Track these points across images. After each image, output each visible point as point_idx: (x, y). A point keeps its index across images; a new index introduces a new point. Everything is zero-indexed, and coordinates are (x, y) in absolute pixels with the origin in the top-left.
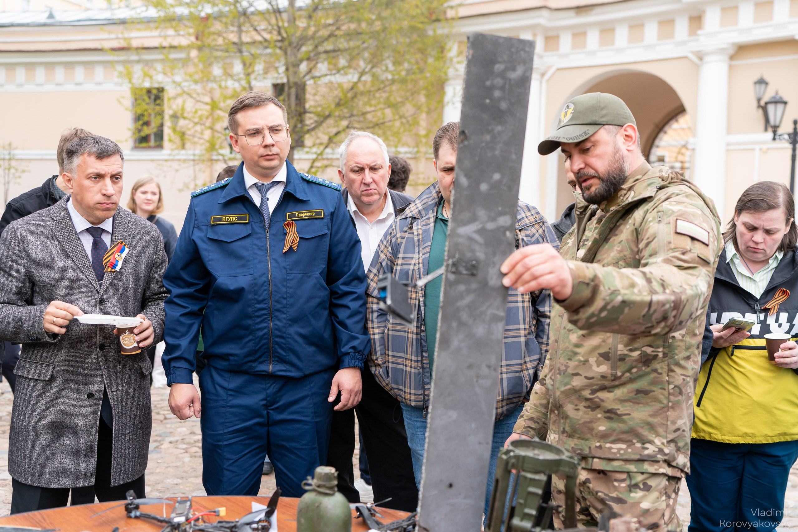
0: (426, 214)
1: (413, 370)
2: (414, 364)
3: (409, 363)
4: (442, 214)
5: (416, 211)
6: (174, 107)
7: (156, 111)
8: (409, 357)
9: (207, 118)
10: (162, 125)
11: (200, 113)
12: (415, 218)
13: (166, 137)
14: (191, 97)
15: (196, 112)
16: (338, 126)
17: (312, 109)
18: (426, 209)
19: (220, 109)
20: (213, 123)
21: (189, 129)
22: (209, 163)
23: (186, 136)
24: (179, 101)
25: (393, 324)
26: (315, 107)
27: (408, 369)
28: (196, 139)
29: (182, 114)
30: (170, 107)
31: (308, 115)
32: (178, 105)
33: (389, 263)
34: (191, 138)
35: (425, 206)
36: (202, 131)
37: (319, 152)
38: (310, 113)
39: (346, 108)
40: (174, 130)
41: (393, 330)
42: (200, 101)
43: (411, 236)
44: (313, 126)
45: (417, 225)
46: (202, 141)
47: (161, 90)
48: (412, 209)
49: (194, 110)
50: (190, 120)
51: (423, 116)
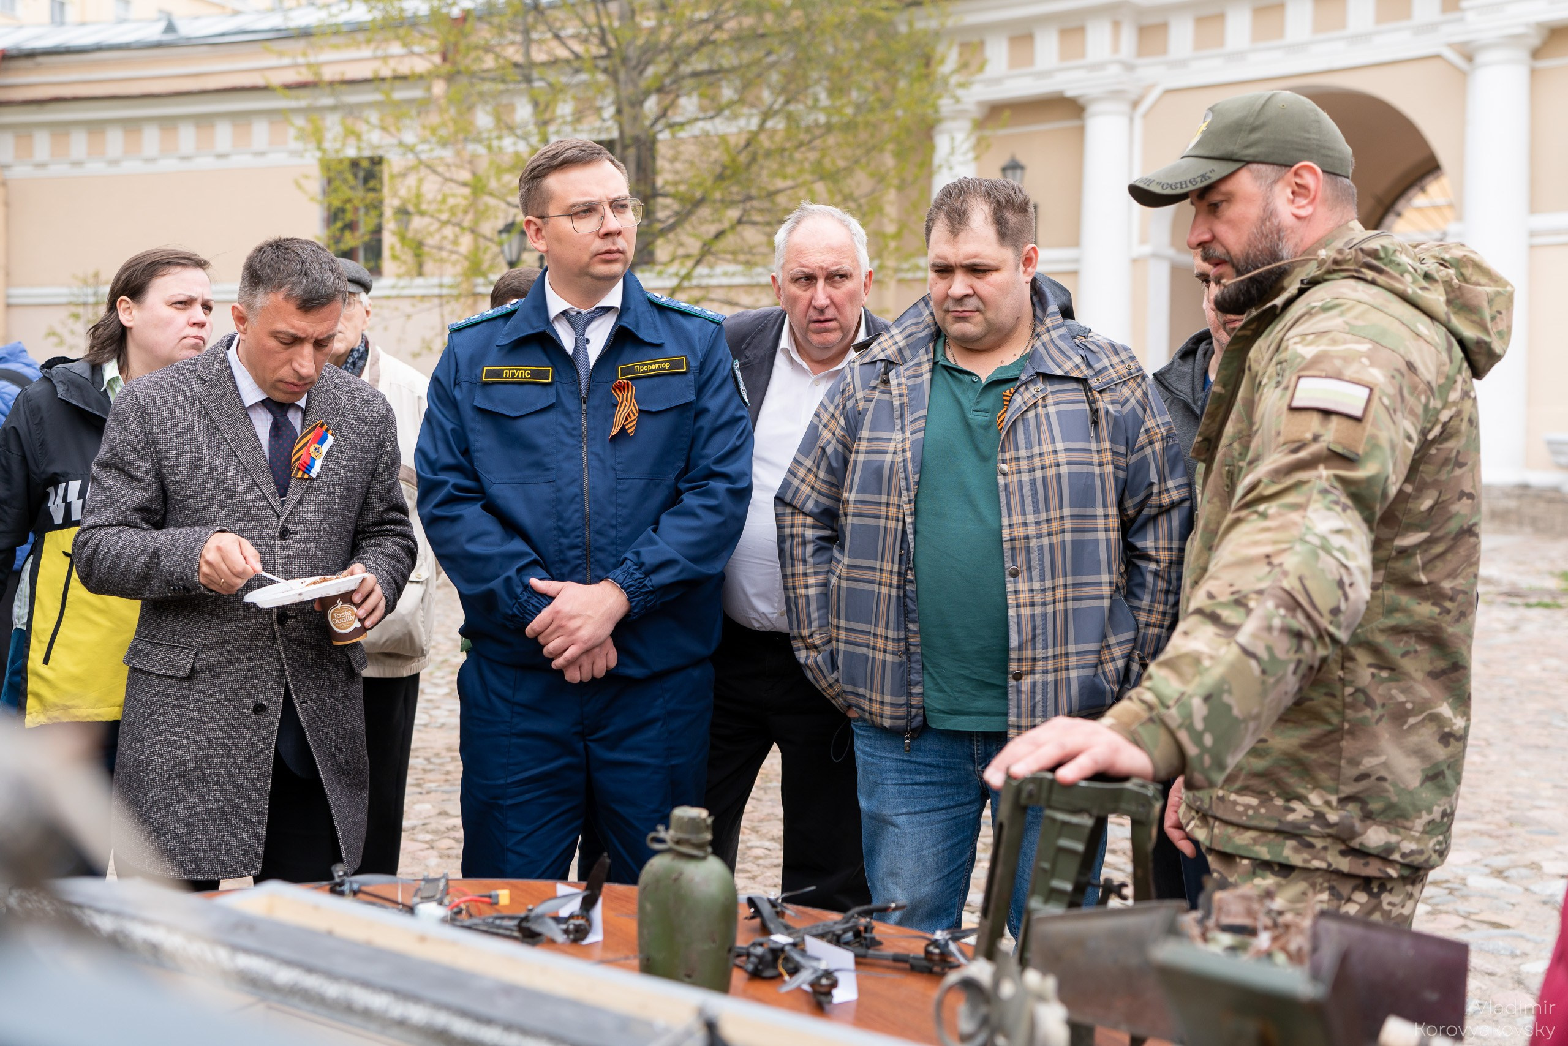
0: (914, 356)
1: (889, 658)
2: (890, 646)
3: (880, 643)
4: (944, 355)
5: (894, 348)
6: (403, 192)
7: (368, 201)
8: (881, 631)
9: (466, 212)
10: (378, 230)
11: (451, 201)
12: (891, 363)
13: (386, 252)
14: (435, 172)
15: (444, 201)
16: (720, 221)
17: (670, 189)
18: (914, 346)
19: (491, 194)
20: (477, 221)
21: (431, 234)
22: (470, 301)
23: (426, 249)
24: (412, 180)
25: (849, 566)
26: (676, 184)
27: (879, 655)
28: (444, 254)
29: (417, 205)
30: (395, 194)
31: (661, 200)
32: (409, 188)
33: (840, 448)
34: (434, 251)
35: (911, 339)
36: (456, 237)
37: (683, 272)
38: (665, 195)
39: (738, 183)
40: (403, 238)
41: (848, 579)
42: (452, 180)
43: (886, 397)
44: (671, 221)
45: (898, 376)
46: (454, 257)
47: (377, 161)
48: (885, 345)
49: (439, 197)
50: (432, 216)
51: (891, 195)
